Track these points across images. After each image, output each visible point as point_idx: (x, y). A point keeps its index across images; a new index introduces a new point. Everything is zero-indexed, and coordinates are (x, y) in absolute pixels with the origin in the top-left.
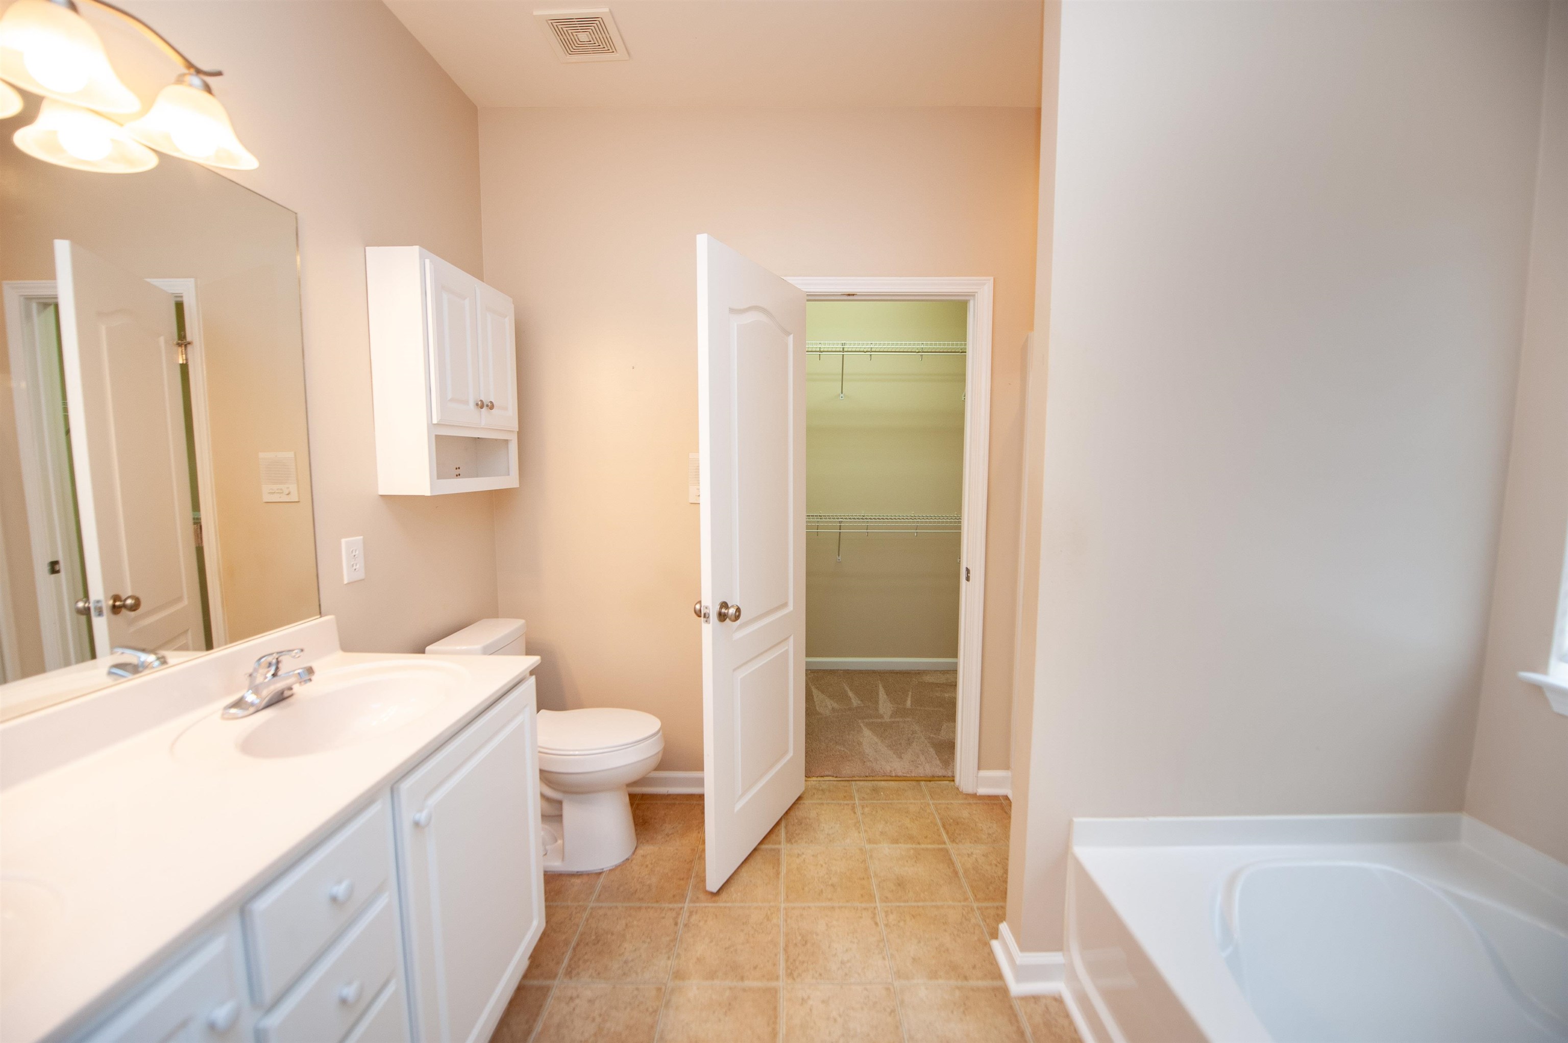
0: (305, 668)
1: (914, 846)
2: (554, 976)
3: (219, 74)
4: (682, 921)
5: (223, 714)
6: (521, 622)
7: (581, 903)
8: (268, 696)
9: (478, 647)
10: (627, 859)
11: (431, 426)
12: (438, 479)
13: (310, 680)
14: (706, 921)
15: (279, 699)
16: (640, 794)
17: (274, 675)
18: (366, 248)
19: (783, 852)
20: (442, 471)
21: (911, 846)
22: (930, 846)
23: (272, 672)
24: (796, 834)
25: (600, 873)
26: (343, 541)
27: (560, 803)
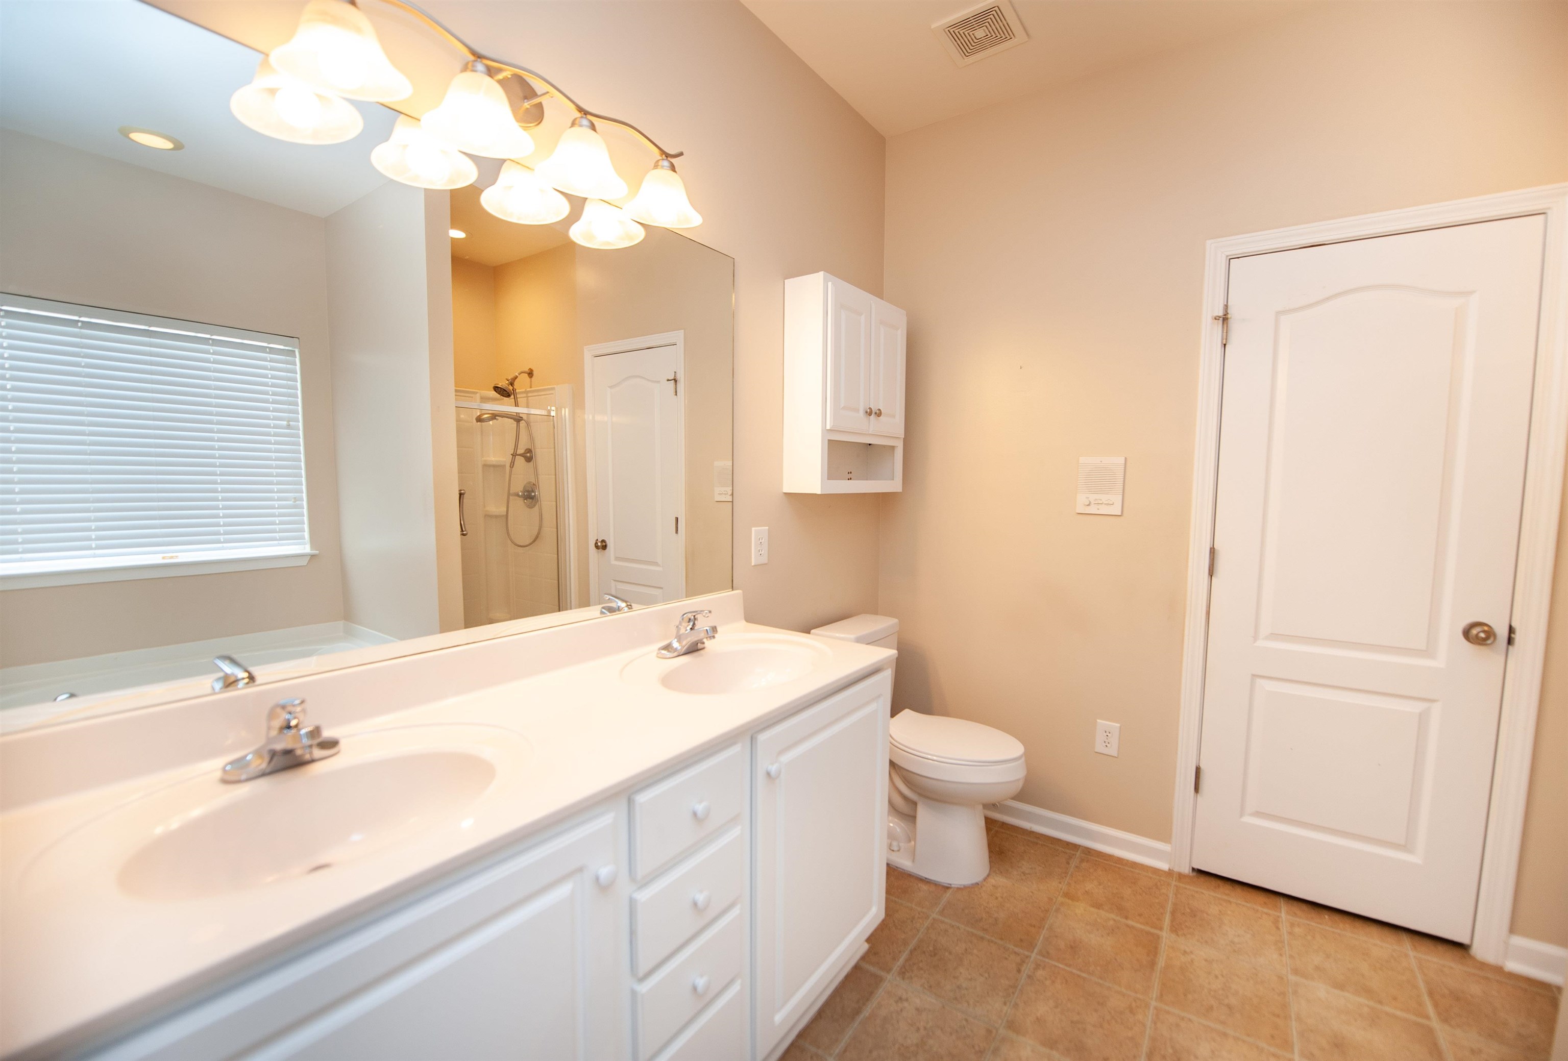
0: (711, 627)
1: (1371, 1003)
2: (889, 971)
3: (681, 154)
4: (1027, 969)
5: (658, 654)
6: (894, 621)
7: (924, 910)
8: (686, 645)
9: (852, 636)
10: (977, 884)
11: (826, 431)
12: (828, 479)
13: (714, 637)
14: (1053, 982)
15: (694, 649)
16: (1001, 822)
17: (691, 629)
18: (785, 281)
19: (1164, 942)
20: (832, 473)
21: (1366, 1002)
22: (1399, 1013)
23: (690, 626)
24: (1186, 926)
25: (948, 888)
26: (753, 529)
27: (915, 804)
